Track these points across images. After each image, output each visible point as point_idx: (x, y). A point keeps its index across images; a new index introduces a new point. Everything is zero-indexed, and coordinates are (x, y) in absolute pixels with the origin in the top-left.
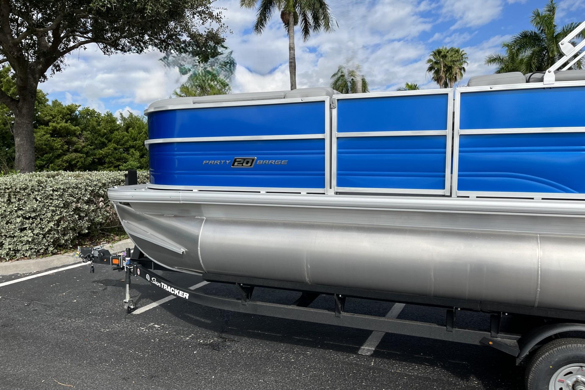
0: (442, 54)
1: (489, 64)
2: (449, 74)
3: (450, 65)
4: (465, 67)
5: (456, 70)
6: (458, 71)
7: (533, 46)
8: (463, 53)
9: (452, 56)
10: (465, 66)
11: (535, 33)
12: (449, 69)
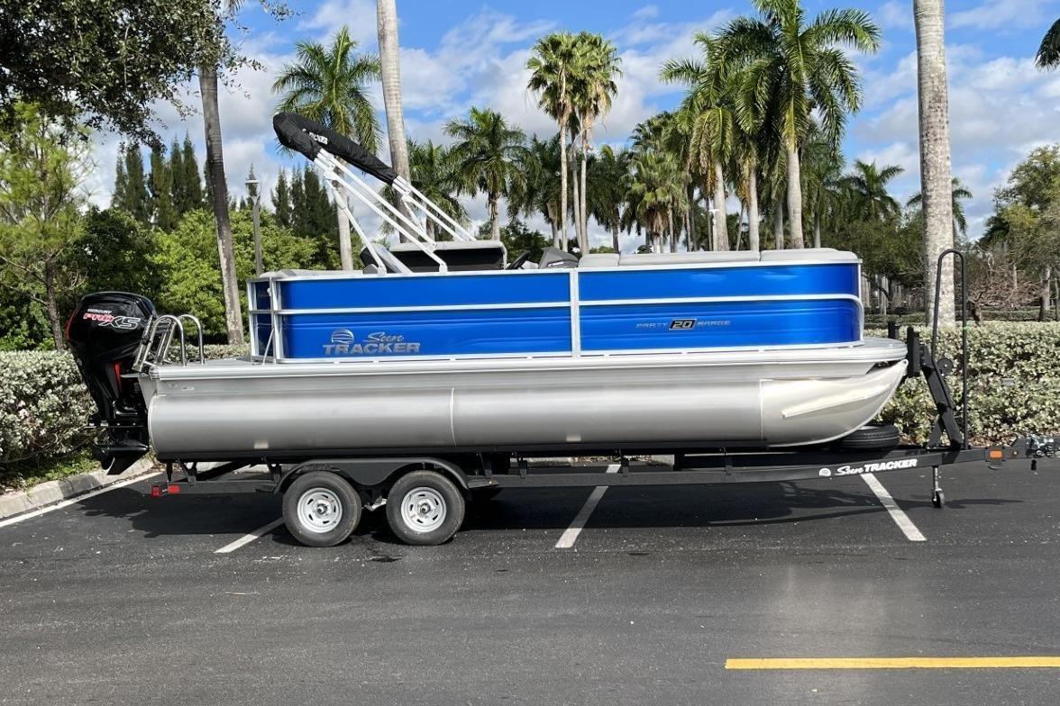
0: (563, 48)
1: (669, 81)
2: (581, 97)
3: (582, 78)
4: (615, 83)
5: (595, 88)
6: (600, 89)
7: (758, 54)
8: (609, 47)
9: (584, 55)
10: (616, 79)
11: (760, 25)
12: (579, 86)
